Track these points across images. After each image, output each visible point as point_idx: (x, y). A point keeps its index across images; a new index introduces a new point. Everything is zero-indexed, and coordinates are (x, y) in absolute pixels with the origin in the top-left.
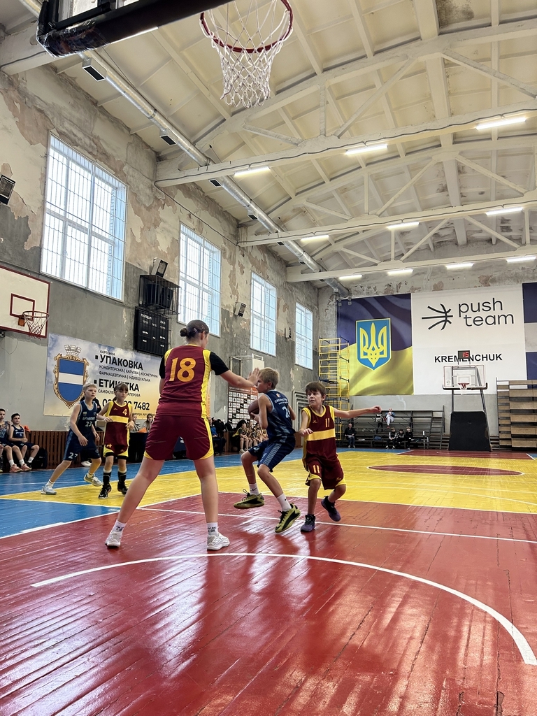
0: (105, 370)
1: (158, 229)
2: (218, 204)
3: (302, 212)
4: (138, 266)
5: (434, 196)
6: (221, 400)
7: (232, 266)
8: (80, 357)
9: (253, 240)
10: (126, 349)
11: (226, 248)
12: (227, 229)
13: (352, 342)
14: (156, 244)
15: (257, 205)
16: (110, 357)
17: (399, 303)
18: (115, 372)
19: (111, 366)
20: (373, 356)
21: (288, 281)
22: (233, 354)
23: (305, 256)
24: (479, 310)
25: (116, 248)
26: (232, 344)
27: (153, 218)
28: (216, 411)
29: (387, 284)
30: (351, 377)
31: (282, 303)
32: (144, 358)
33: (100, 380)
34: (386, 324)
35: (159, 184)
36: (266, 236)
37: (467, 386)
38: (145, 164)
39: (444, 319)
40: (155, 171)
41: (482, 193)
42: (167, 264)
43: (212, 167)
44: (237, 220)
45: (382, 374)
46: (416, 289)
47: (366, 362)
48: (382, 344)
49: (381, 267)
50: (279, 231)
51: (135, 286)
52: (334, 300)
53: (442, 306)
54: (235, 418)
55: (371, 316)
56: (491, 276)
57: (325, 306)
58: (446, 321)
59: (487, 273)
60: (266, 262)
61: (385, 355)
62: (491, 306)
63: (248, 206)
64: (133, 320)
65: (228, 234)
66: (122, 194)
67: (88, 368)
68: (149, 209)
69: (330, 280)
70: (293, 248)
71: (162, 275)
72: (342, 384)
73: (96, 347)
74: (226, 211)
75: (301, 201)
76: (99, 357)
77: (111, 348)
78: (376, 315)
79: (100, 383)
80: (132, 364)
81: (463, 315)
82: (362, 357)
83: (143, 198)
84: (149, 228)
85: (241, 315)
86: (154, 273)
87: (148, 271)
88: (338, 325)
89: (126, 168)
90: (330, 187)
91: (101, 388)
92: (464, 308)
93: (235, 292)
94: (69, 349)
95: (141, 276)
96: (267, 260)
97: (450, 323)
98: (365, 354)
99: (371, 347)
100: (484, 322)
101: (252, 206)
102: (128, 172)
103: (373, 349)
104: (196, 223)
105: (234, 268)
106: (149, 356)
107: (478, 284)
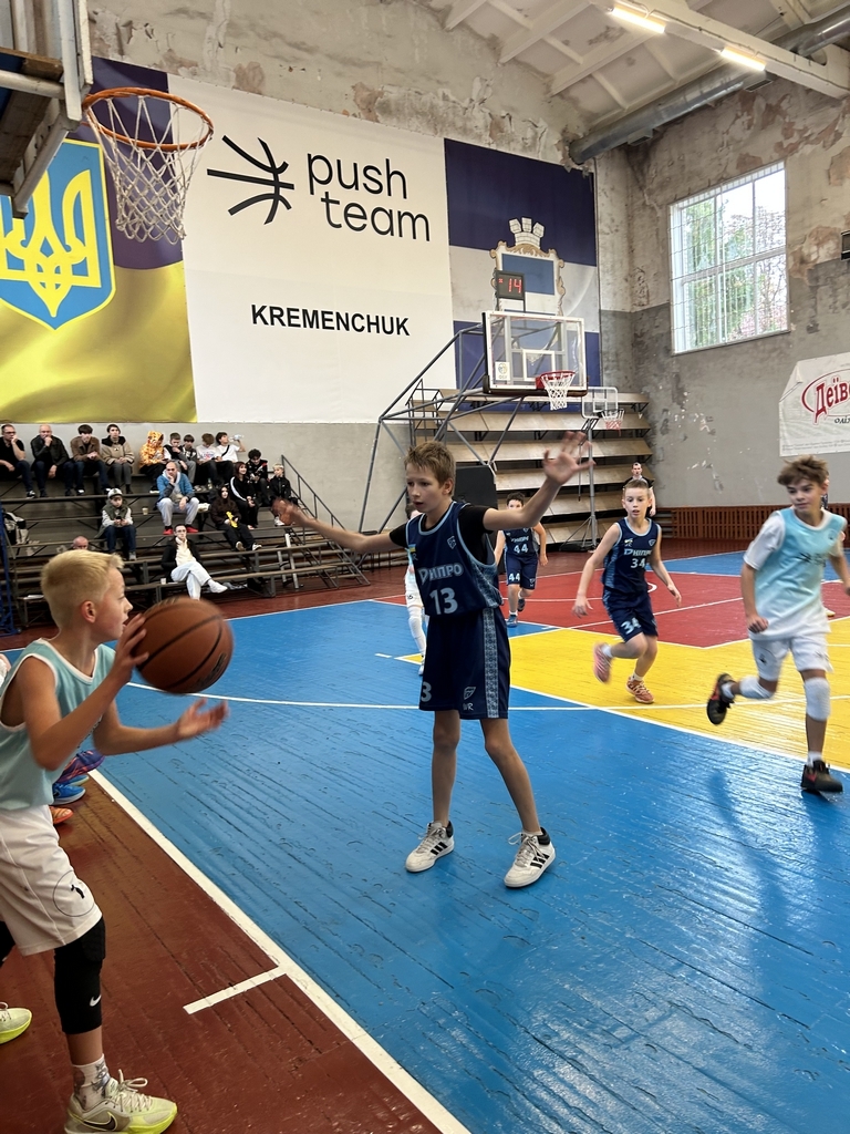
20: (49, 278)
46: (182, 64)
48: (80, 234)
53: (264, 145)
56: (381, 94)
58: (276, 197)
61: (93, 280)
82: (4, 272)
97: (288, 207)
98: (17, 264)
103: (46, 251)
107: (351, 107)
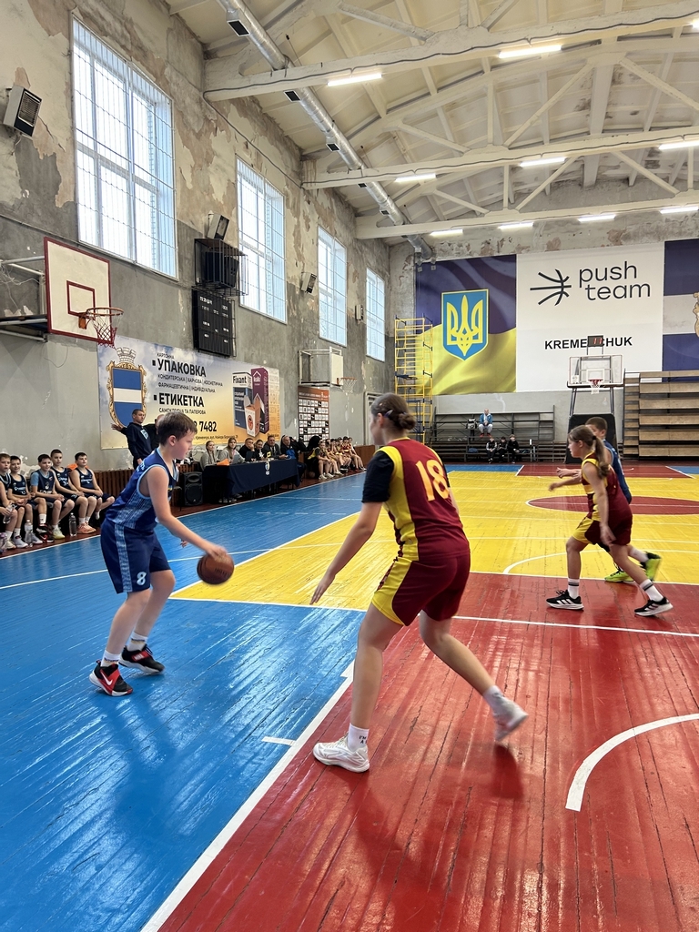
0: (164, 381)
1: (211, 168)
2: (278, 125)
3: (390, 137)
4: (192, 226)
5: (570, 116)
6: (291, 412)
7: (296, 219)
8: (136, 364)
9: (324, 179)
10: (185, 348)
11: (289, 191)
12: (289, 164)
13: (436, 322)
14: (209, 190)
15: (340, 130)
16: (169, 362)
17: (501, 268)
18: (176, 382)
19: (171, 374)
20: (465, 342)
21: (358, 237)
22: (301, 347)
23: (389, 202)
24: (606, 278)
25: (161, 200)
26: (300, 333)
27: (204, 151)
28: (287, 426)
29: (484, 240)
30: (434, 370)
31: (352, 269)
32: (206, 360)
33: (161, 394)
34: (482, 296)
35: (211, 96)
36: (343, 175)
37: (600, 383)
38: (190, 63)
39: (560, 290)
40: (203, 74)
41: (635, 113)
42: (228, 221)
43: (292, 72)
44: (301, 150)
45: (476, 366)
46: (523, 249)
47: (454, 350)
48: (477, 325)
49: (489, 218)
50: (363, 167)
51: (190, 255)
52: (412, 264)
53: (558, 272)
54: (306, 433)
55: (462, 287)
56: (624, 231)
57: (400, 271)
58: (562, 293)
59: (621, 227)
60: (332, 211)
61: (480, 341)
62: (622, 272)
63: (329, 131)
64: (190, 306)
65: (290, 172)
66: (165, 114)
67: (145, 379)
68: (198, 136)
69: (413, 236)
70: (376, 191)
71: (223, 238)
72: (423, 381)
73: (152, 348)
74: (287, 136)
75: (394, 122)
76: (157, 362)
77: (169, 348)
78: (470, 284)
79: (161, 399)
80: (194, 370)
81: (585, 285)
82: (450, 342)
83: (191, 119)
84: (201, 166)
85: (309, 290)
86: (211, 235)
87: (203, 232)
88: (417, 298)
89: (167, 71)
90: (438, 101)
91: (162, 406)
92: (586, 276)
93: (300, 257)
94: (123, 354)
95: (196, 240)
96: (335, 208)
97: (567, 295)
98: (454, 339)
99: (461, 330)
100: (612, 294)
101: (334, 130)
102: (171, 78)
103: (465, 332)
104: (254, 156)
105: (298, 222)
106: (212, 357)
107: (606, 242)
